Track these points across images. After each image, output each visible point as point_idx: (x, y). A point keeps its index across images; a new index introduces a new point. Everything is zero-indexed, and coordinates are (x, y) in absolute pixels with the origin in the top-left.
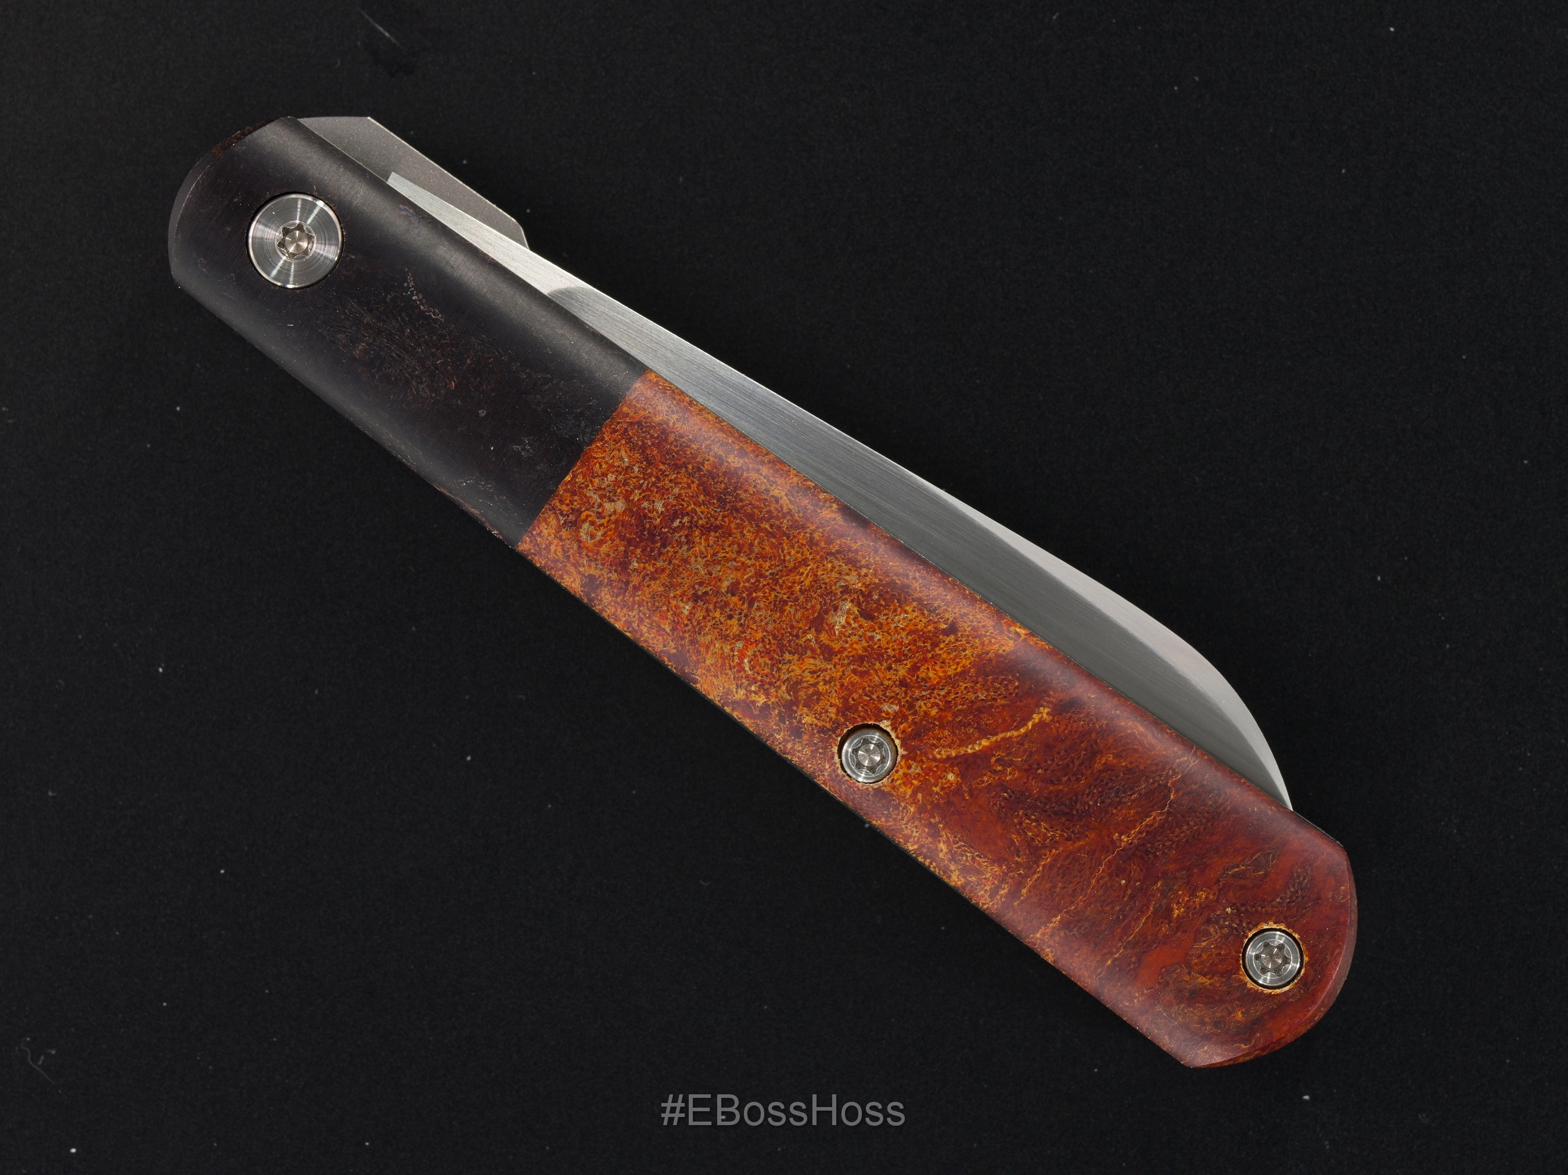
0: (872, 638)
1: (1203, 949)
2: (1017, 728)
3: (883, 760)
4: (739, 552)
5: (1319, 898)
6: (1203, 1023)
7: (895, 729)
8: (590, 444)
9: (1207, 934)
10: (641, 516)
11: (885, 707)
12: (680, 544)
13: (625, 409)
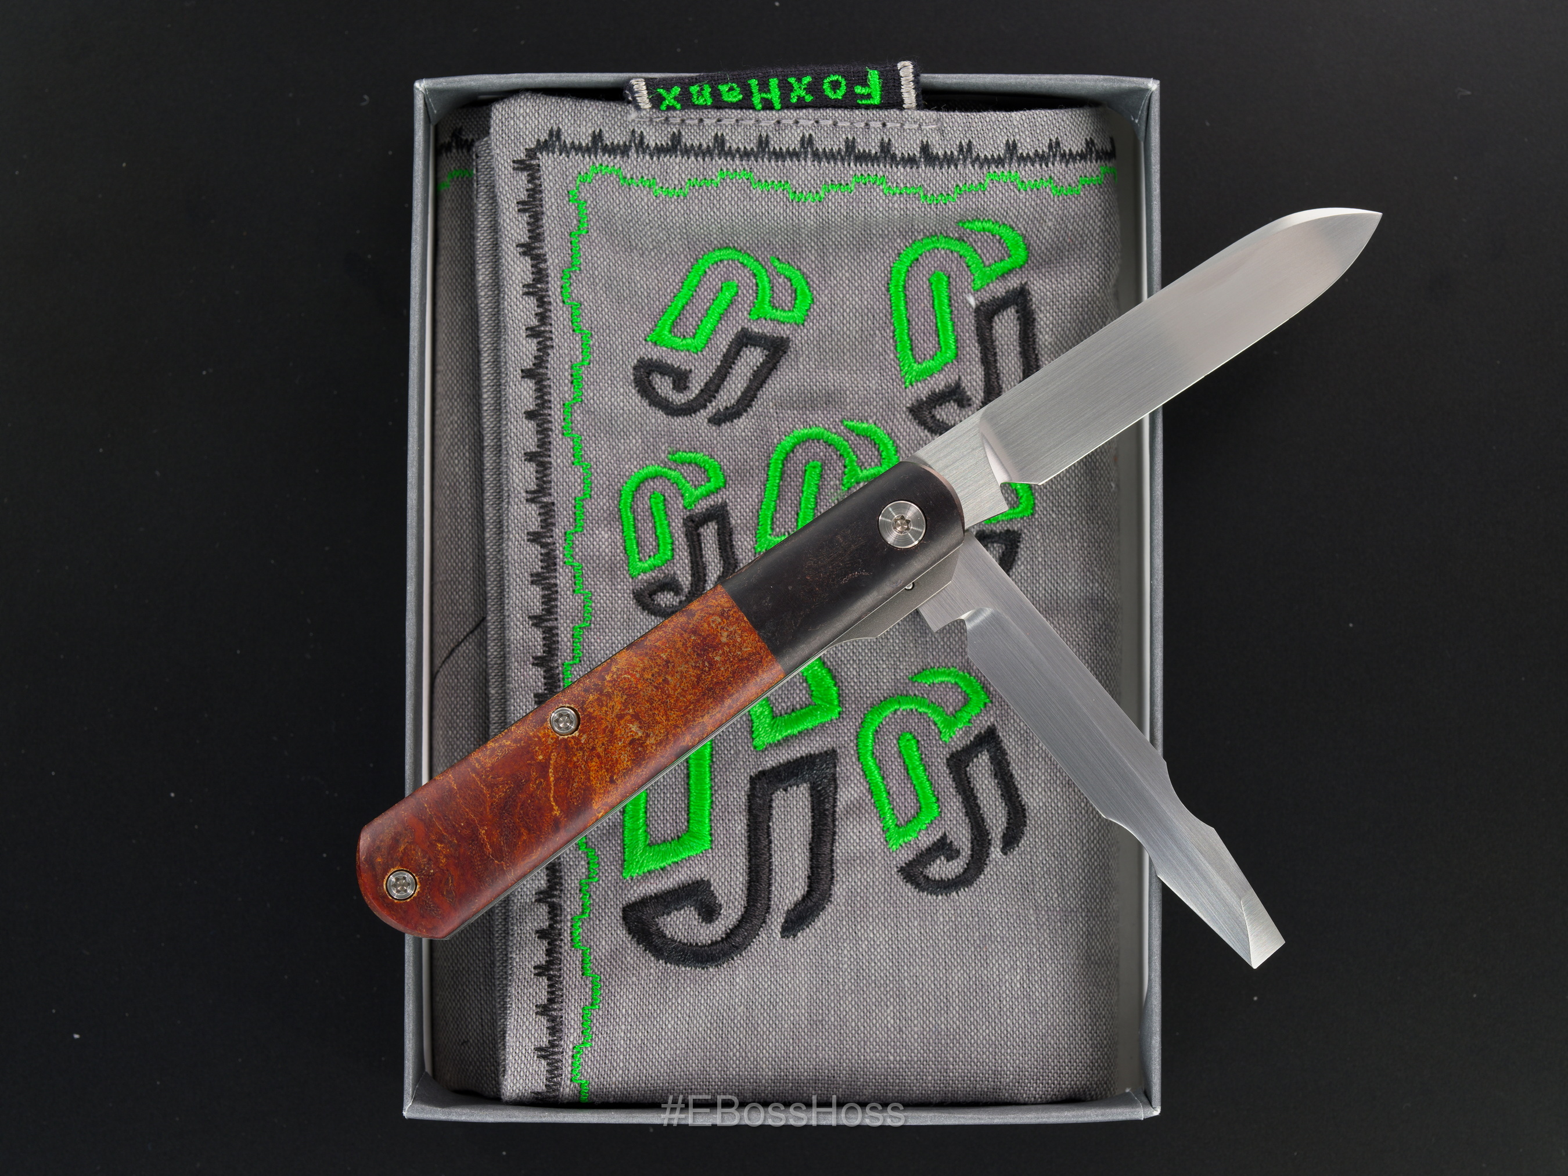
0: (620, 741)
1: (417, 853)
2: (554, 797)
3: (560, 728)
4: (683, 689)
5: (423, 917)
6: (381, 841)
7: (573, 737)
8: (759, 634)
9: (424, 857)
10: (715, 648)
11: (585, 736)
12: (696, 662)
13: (770, 657)
